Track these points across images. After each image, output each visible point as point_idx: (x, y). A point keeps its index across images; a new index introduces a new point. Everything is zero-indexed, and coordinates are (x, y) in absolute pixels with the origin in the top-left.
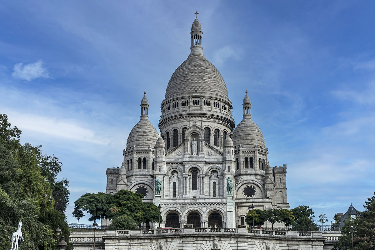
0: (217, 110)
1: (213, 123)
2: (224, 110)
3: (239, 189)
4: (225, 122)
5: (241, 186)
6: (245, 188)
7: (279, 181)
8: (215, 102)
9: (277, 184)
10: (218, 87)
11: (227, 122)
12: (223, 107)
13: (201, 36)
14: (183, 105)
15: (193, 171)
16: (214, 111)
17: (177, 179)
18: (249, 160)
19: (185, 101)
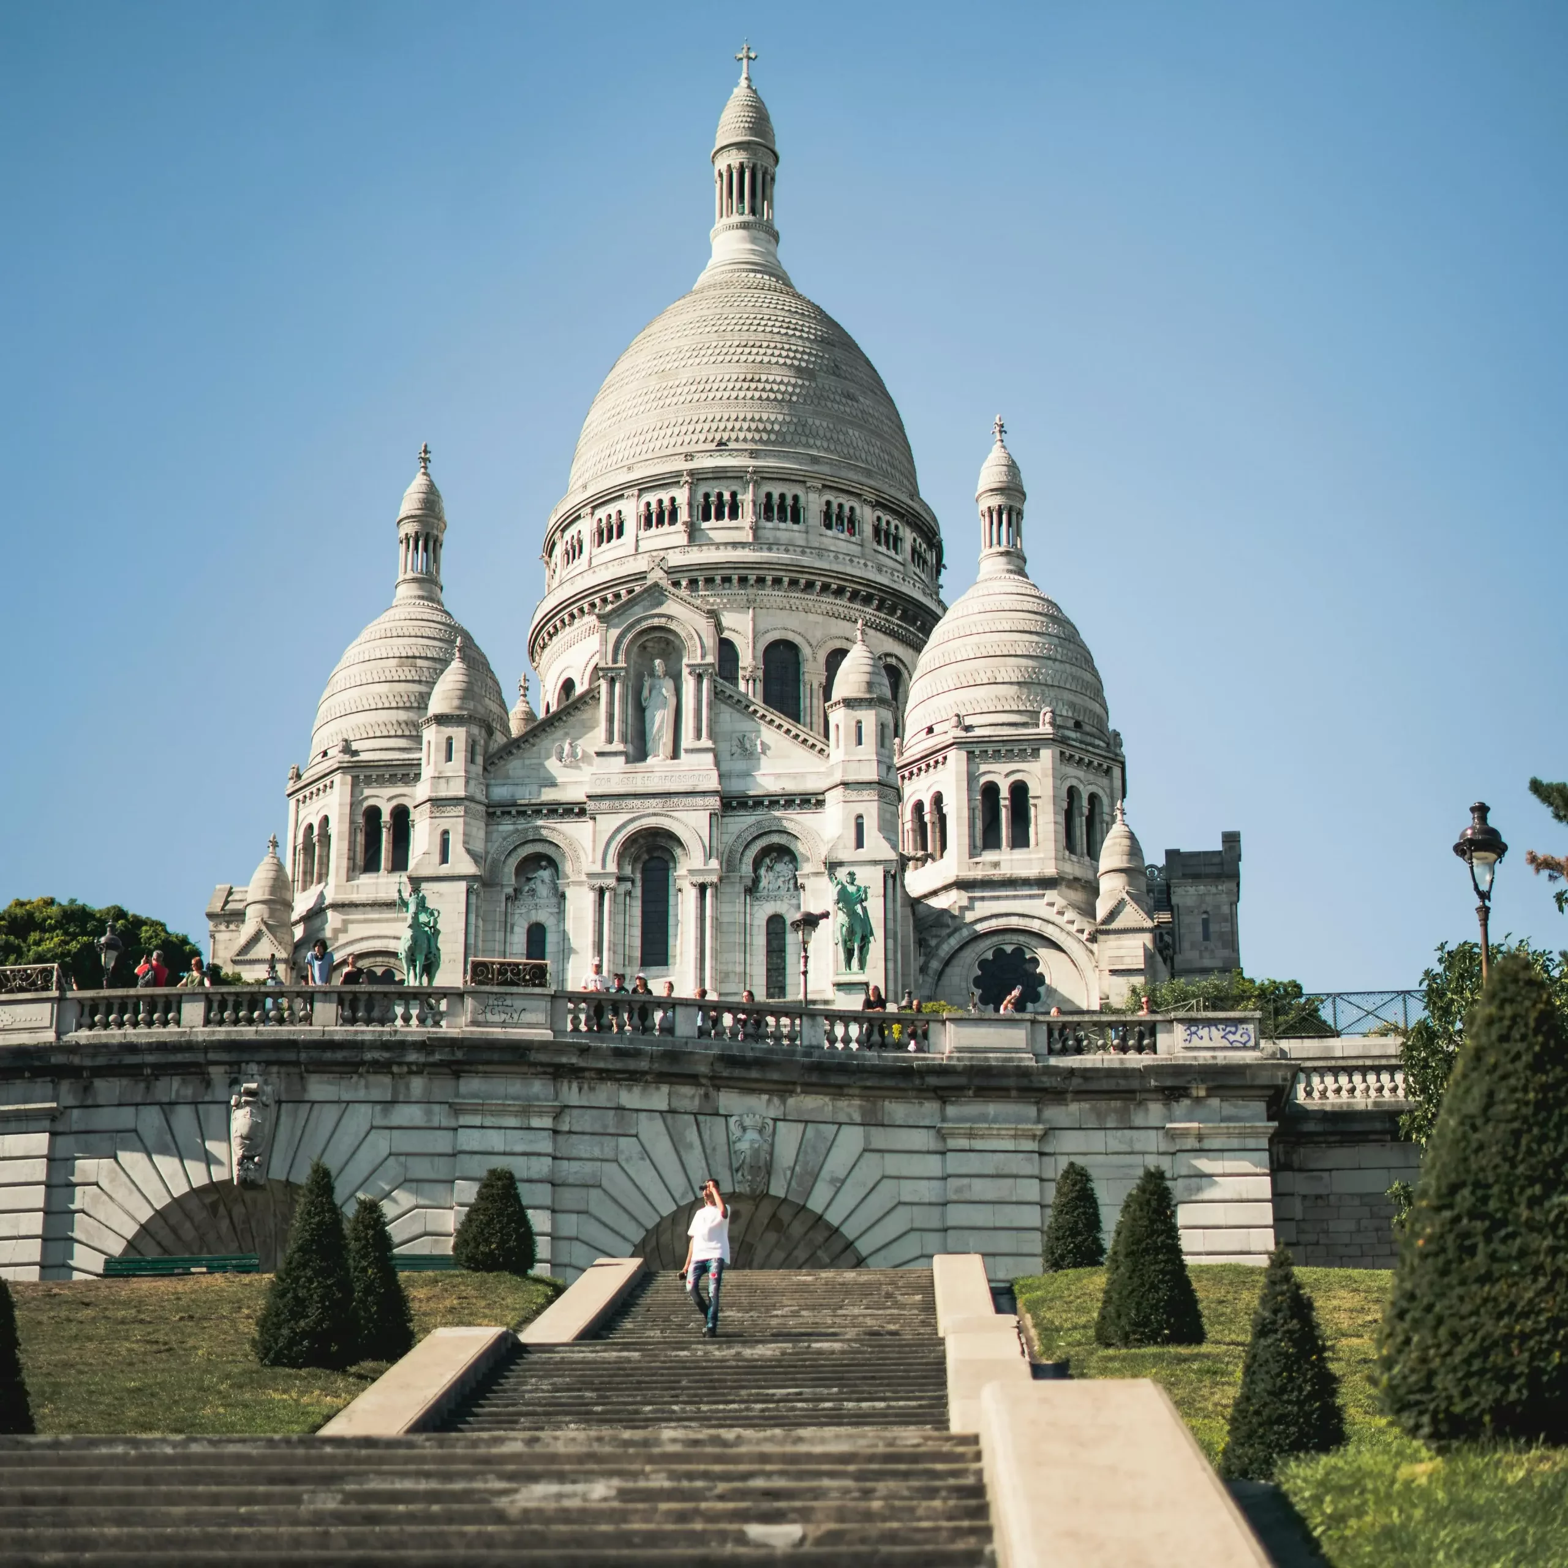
0: (836, 540)
1: (820, 619)
2: (882, 549)
3: (949, 970)
4: (892, 612)
5: (961, 948)
6: (983, 964)
7: (1199, 929)
8: (828, 503)
9: (1186, 945)
10: (851, 423)
11: (904, 612)
12: (877, 530)
13: (764, 174)
14: (648, 524)
15: (646, 857)
16: (821, 552)
17: (554, 900)
18: (1004, 802)
19: (660, 502)
